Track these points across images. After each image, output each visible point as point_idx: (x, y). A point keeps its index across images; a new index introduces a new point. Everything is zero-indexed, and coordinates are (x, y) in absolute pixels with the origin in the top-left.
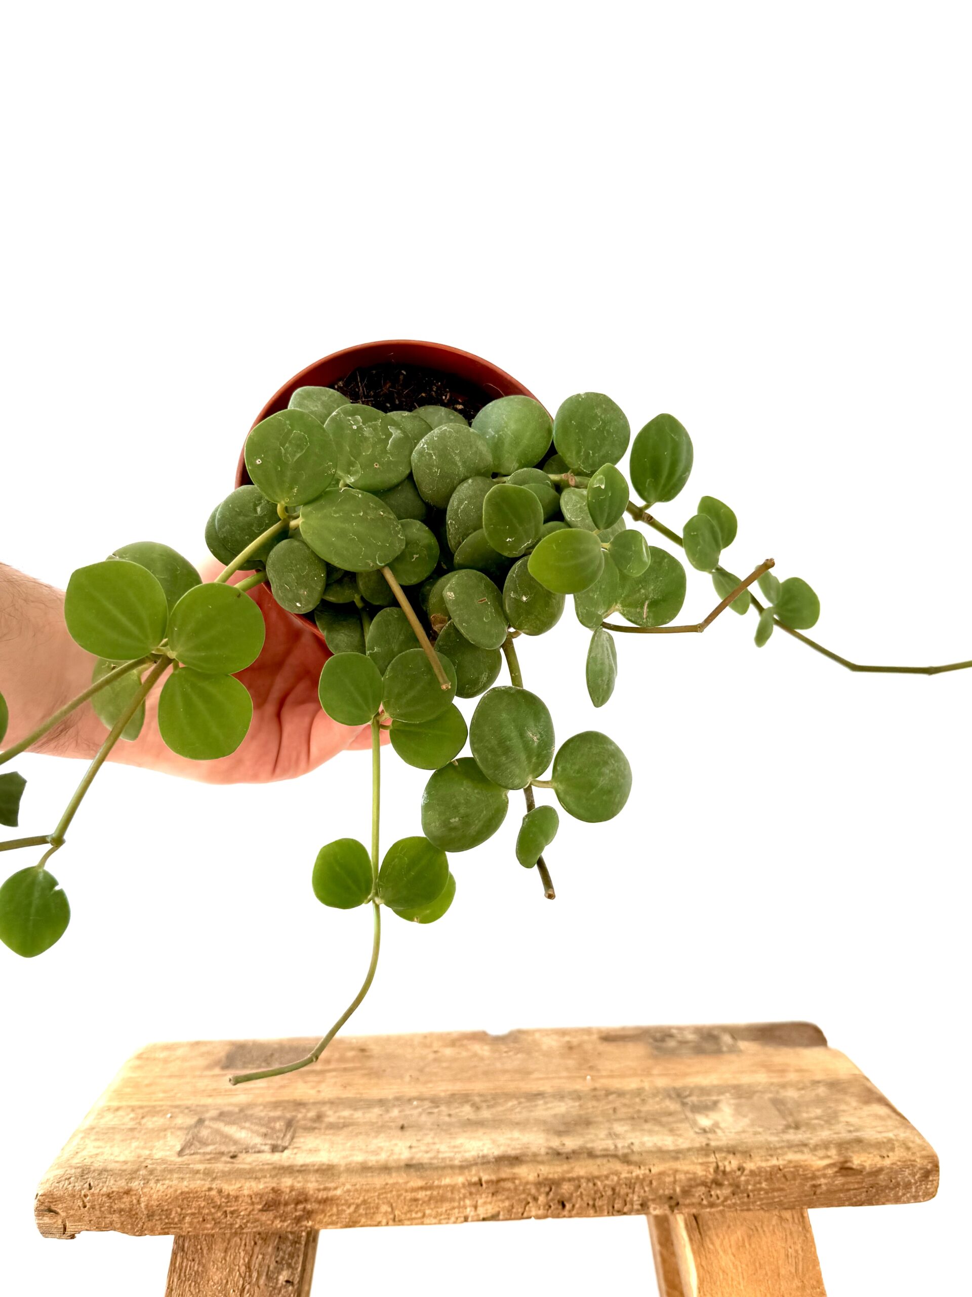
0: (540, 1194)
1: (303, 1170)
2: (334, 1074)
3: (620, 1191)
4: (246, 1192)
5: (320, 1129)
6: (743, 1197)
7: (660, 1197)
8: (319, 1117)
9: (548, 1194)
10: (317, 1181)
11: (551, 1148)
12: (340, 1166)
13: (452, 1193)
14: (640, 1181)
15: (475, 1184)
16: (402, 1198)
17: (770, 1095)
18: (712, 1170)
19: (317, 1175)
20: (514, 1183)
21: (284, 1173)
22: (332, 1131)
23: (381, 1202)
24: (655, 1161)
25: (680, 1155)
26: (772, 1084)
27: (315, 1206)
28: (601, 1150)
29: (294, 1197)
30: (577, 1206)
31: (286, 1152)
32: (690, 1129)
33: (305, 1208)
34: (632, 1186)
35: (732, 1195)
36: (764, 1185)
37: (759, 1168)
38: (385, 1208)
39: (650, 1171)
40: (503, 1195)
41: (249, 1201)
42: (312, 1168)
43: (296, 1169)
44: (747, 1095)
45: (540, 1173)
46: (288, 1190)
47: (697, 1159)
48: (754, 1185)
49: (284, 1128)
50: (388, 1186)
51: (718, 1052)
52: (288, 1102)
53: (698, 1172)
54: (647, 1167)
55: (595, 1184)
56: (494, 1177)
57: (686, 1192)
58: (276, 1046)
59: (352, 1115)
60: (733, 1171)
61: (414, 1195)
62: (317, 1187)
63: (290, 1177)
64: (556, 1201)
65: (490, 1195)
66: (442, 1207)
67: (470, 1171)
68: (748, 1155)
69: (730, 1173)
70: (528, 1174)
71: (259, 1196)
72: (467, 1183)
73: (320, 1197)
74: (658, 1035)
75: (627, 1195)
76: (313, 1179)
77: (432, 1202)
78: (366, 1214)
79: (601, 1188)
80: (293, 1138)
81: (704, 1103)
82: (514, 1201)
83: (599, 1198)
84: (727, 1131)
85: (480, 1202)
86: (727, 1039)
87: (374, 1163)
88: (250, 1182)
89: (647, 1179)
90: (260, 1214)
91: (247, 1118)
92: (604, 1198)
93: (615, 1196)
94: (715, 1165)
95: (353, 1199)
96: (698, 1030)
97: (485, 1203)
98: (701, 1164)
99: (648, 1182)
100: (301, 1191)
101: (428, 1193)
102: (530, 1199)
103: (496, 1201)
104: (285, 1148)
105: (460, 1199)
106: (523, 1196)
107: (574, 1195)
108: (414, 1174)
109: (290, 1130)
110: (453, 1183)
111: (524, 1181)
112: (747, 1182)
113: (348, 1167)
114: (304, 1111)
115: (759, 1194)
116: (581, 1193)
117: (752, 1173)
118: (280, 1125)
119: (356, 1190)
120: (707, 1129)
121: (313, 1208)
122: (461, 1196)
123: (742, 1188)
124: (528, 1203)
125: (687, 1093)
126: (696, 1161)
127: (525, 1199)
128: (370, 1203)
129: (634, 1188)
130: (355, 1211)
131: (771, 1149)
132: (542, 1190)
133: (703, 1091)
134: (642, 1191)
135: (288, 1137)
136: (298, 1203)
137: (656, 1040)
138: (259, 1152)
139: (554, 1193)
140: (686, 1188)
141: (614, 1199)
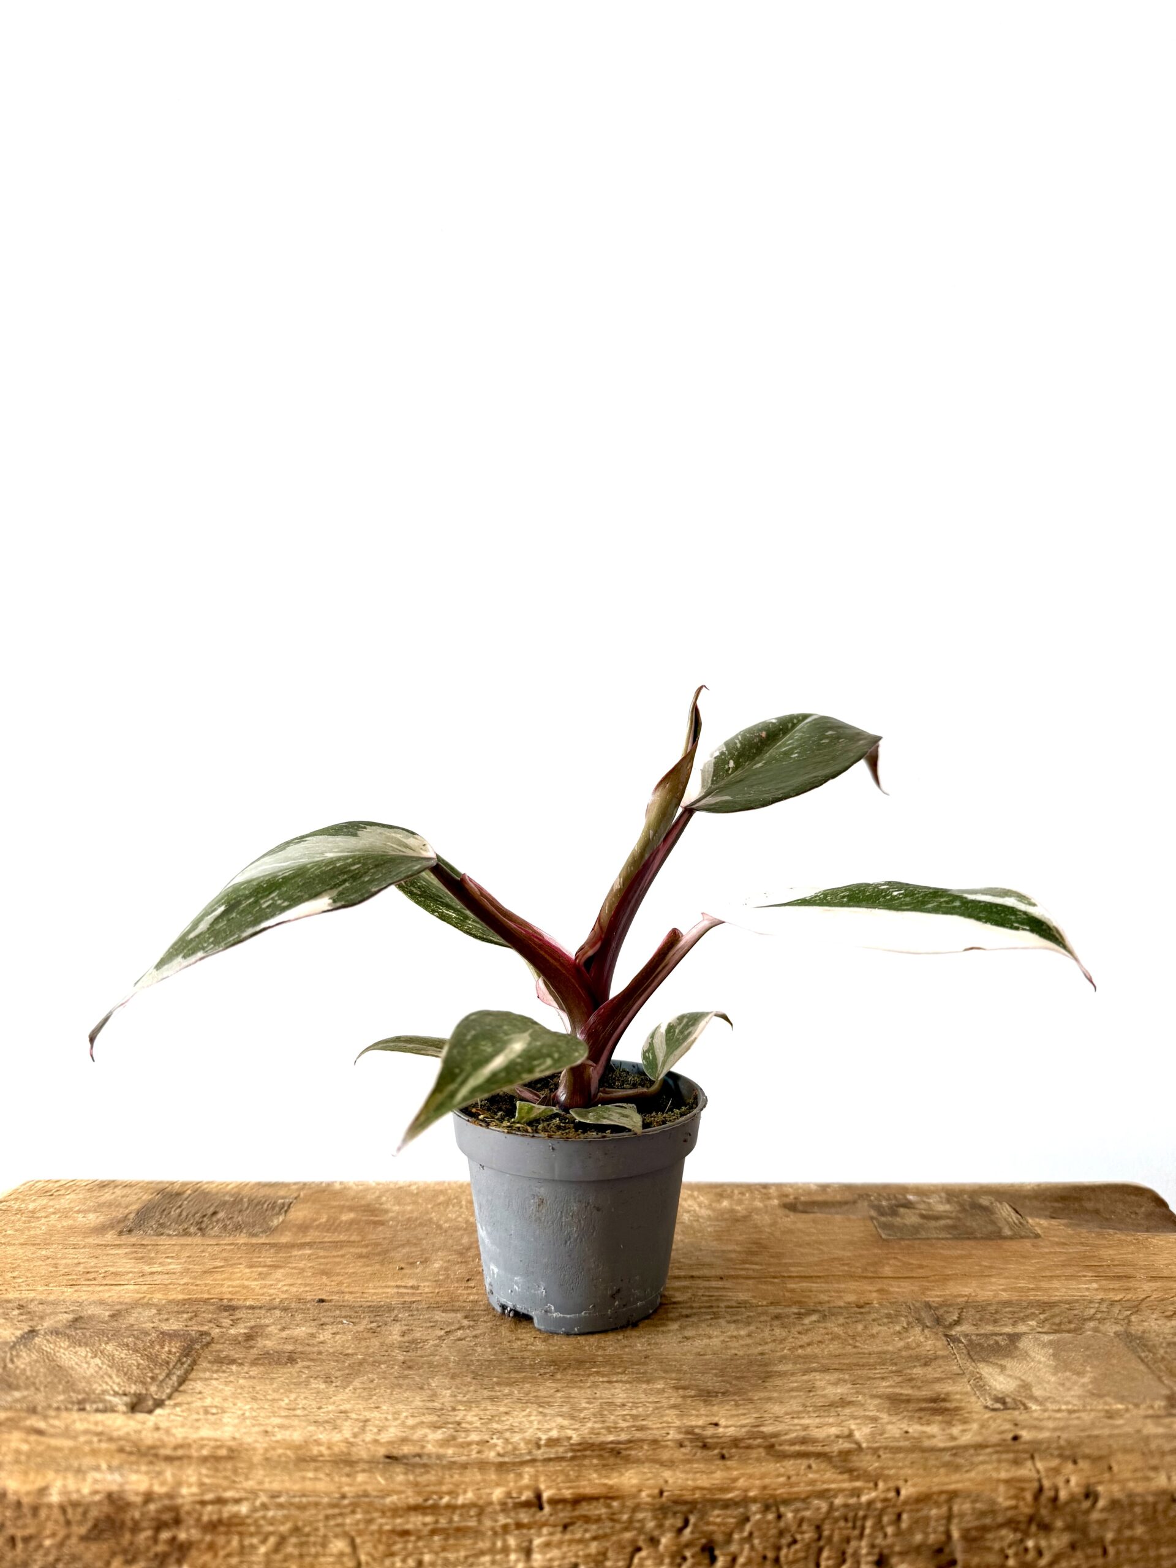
0: (663, 1534)
1: (177, 1457)
2: (308, 1252)
3: (833, 1530)
4: (54, 1498)
5: (241, 1364)
6: (1095, 1556)
7: (918, 1549)
8: (249, 1337)
9: (680, 1531)
10: (201, 1484)
11: (690, 1431)
12: (254, 1449)
13: (479, 1521)
14: (876, 1511)
15: (527, 1504)
16: (374, 1527)
17: (1118, 1328)
18: (1029, 1496)
19: (204, 1471)
20: (609, 1506)
21: (137, 1463)
22: (262, 1368)
23: (331, 1534)
24: (909, 1472)
25: (960, 1461)
26: (1113, 1303)
27: (195, 1534)
28: (792, 1443)
29: (153, 1514)
30: (741, 1560)
31: (158, 1411)
32: (973, 1399)
33: (174, 1539)
34: (859, 1523)
35: (1069, 1550)
36: (1139, 1530)
37: (1130, 1495)
38: (339, 1545)
39: (898, 1492)
40: (586, 1531)
41: (61, 1519)
42: (194, 1453)
43: (163, 1452)
44: (1072, 1326)
45: (666, 1488)
46: (138, 1500)
47: (997, 1470)
48: (1119, 1531)
49: (174, 1359)
50: (346, 1502)
51: (997, 1236)
52: (206, 1301)
53: (1000, 1500)
54: (891, 1484)
55: (779, 1517)
56: (567, 1493)
57: (973, 1539)
58: (227, 1198)
59: (312, 1336)
60: (1072, 1499)
61: (399, 1521)
62: (198, 1498)
63: (147, 1473)
64: (697, 1549)
65: (560, 1529)
66: (458, 1551)
67: (520, 1476)
68: (1106, 1467)
69: (1067, 1503)
70: (640, 1491)
71: (80, 1510)
72: (510, 1505)
73: (205, 1518)
74: (884, 1203)
75: (848, 1540)
76: (193, 1479)
77: (436, 1538)
78: (301, 1556)
79: (794, 1528)
80: (182, 1381)
81: (992, 1342)
82: (608, 1544)
83: (789, 1545)
84: (1050, 1406)
85: (537, 1542)
86: (1005, 1211)
87: (323, 1449)
88: (65, 1478)
89: (890, 1510)
90: (82, 1546)
91: (115, 1335)
92: (797, 1546)
93: (822, 1543)
94: (1036, 1485)
95: (272, 1524)
96: (952, 1194)
97: (547, 1545)
98: (1007, 1482)
99: (894, 1517)
100: (167, 1502)
101: (429, 1519)
102: (641, 1544)
103: (571, 1542)
104: (159, 1404)
105: (495, 1533)
106: (628, 1535)
107: (736, 1536)
108: (400, 1478)
109: (182, 1364)
110: (481, 1502)
111: (630, 1503)
112: (1103, 1523)
113: (268, 1455)
114: (226, 1322)
115: (1128, 1550)
116: (751, 1534)
117: (1114, 1504)
118: (170, 1352)
119: (281, 1506)
120: (1008, 1400)
121: (193, 1539)
122: (499, 1530)
123: (1093, 1534)
124: (639, 1549)
125: (955, 1318)
126: (995, 1475)
127: (633, 1541)
128: (308, 1535)
129: (863, 1528)
130: (277, 1548)
131: (1151, 1453)
132: (668, 1523)
133: (984, 1311)
134: (880, 1535)
135: (174, 1378)
136: (160, 1526)
137: (881, 1211)
138: (104, 1411)
139: (692, 1532)
140: (974, 1533)
141: (820, 1550)
